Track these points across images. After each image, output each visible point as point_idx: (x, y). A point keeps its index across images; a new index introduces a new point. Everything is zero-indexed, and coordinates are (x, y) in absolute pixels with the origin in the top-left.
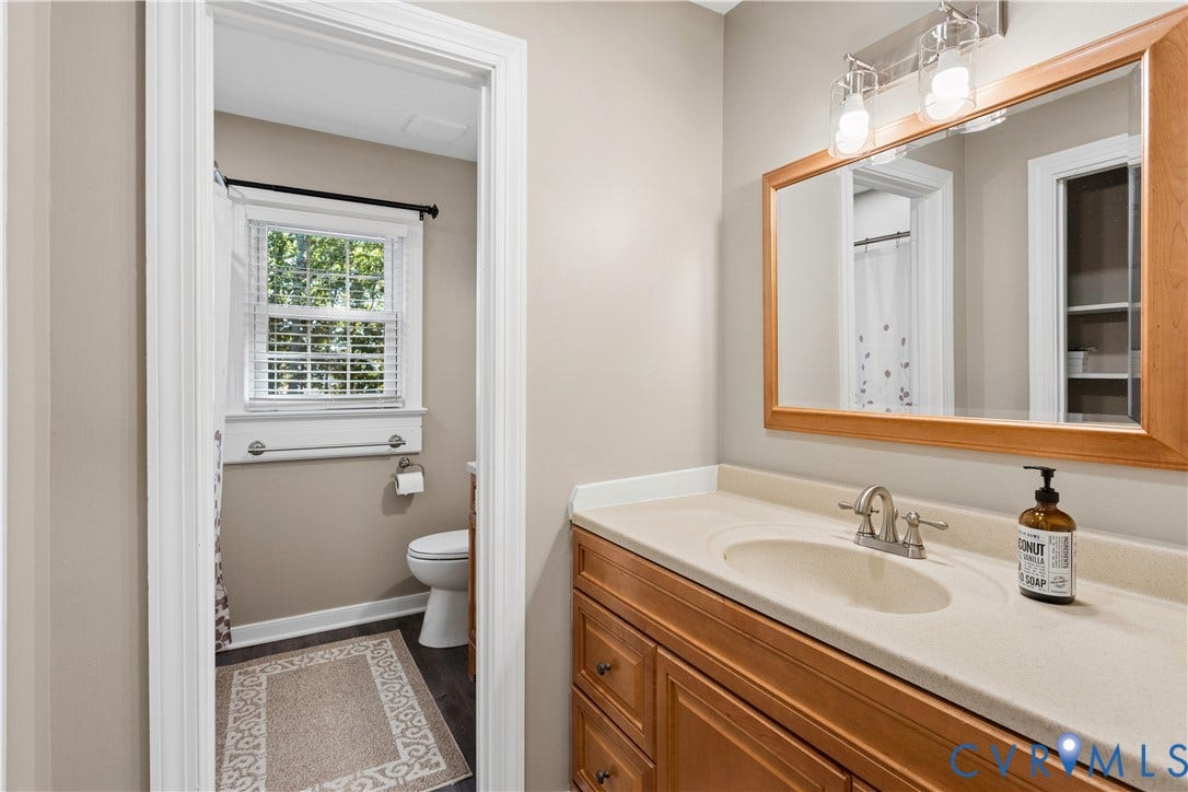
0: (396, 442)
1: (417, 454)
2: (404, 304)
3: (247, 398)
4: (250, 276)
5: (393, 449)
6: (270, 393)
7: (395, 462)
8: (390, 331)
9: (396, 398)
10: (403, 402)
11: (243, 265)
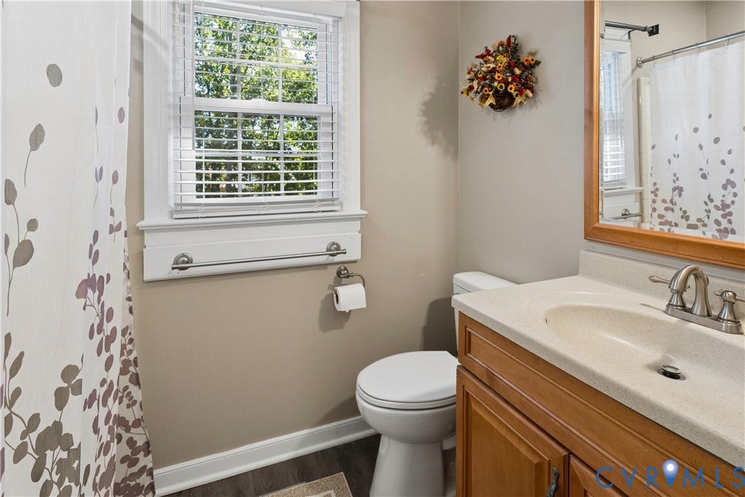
0: (335, 249)
1: (355, 262)
2: (341, 94)
3: (172, 203)
4: (175, 60)
5: (331, 258)
6: (198, 197)
7: (333, 271)
8: (326, 124)
9: (332, 200)
10: (341, 204)
11: (166, 48)
